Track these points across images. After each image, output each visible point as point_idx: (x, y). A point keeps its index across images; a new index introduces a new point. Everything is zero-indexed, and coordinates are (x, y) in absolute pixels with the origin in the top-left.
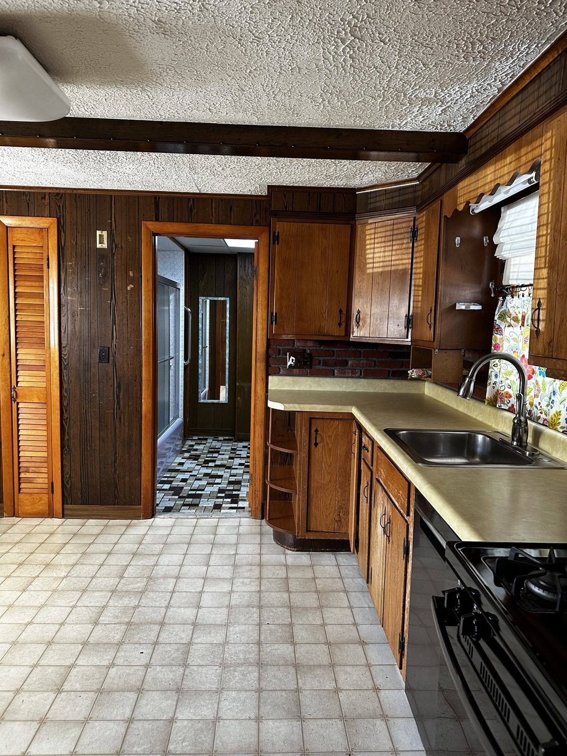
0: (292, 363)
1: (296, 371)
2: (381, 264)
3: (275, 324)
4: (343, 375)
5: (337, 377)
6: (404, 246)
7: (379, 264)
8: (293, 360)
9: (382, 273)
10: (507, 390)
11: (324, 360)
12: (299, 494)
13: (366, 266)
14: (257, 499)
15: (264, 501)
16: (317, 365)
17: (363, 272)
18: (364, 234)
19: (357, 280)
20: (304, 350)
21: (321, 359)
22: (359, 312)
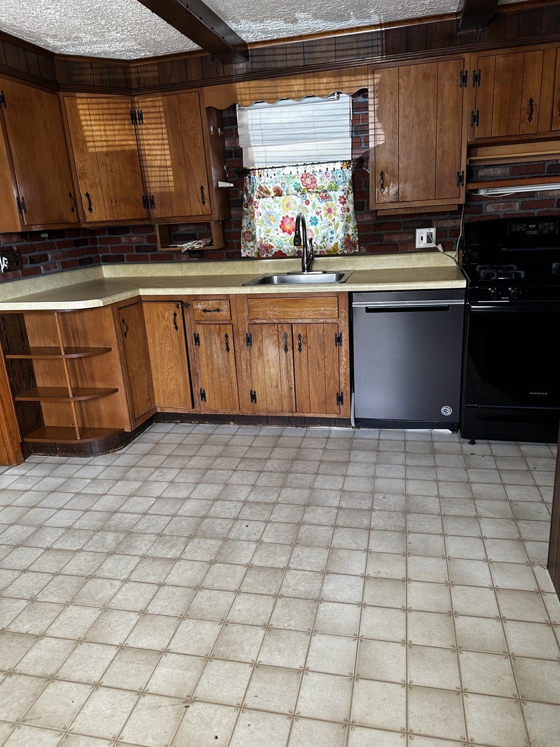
0: (6, 266)
1: (10, 274)
2: (104, 143)
3: (25, 212)
4: (49, 271)
5: (44, 275)
6: (127, 127)
7: (101, 143)
8: (5, 261)
9: (107, 153)
10: (269, 243)
11: (30, 257)
12: (125, 389)
13: (86, 145)
14: (15, 442)
15: (22, 440)
16: (25, 264)
17: (83, 151)
18: (75, 107)
19: (78, 160)
20: (11, 248)
21: (27, 256)
22: (87, 195)
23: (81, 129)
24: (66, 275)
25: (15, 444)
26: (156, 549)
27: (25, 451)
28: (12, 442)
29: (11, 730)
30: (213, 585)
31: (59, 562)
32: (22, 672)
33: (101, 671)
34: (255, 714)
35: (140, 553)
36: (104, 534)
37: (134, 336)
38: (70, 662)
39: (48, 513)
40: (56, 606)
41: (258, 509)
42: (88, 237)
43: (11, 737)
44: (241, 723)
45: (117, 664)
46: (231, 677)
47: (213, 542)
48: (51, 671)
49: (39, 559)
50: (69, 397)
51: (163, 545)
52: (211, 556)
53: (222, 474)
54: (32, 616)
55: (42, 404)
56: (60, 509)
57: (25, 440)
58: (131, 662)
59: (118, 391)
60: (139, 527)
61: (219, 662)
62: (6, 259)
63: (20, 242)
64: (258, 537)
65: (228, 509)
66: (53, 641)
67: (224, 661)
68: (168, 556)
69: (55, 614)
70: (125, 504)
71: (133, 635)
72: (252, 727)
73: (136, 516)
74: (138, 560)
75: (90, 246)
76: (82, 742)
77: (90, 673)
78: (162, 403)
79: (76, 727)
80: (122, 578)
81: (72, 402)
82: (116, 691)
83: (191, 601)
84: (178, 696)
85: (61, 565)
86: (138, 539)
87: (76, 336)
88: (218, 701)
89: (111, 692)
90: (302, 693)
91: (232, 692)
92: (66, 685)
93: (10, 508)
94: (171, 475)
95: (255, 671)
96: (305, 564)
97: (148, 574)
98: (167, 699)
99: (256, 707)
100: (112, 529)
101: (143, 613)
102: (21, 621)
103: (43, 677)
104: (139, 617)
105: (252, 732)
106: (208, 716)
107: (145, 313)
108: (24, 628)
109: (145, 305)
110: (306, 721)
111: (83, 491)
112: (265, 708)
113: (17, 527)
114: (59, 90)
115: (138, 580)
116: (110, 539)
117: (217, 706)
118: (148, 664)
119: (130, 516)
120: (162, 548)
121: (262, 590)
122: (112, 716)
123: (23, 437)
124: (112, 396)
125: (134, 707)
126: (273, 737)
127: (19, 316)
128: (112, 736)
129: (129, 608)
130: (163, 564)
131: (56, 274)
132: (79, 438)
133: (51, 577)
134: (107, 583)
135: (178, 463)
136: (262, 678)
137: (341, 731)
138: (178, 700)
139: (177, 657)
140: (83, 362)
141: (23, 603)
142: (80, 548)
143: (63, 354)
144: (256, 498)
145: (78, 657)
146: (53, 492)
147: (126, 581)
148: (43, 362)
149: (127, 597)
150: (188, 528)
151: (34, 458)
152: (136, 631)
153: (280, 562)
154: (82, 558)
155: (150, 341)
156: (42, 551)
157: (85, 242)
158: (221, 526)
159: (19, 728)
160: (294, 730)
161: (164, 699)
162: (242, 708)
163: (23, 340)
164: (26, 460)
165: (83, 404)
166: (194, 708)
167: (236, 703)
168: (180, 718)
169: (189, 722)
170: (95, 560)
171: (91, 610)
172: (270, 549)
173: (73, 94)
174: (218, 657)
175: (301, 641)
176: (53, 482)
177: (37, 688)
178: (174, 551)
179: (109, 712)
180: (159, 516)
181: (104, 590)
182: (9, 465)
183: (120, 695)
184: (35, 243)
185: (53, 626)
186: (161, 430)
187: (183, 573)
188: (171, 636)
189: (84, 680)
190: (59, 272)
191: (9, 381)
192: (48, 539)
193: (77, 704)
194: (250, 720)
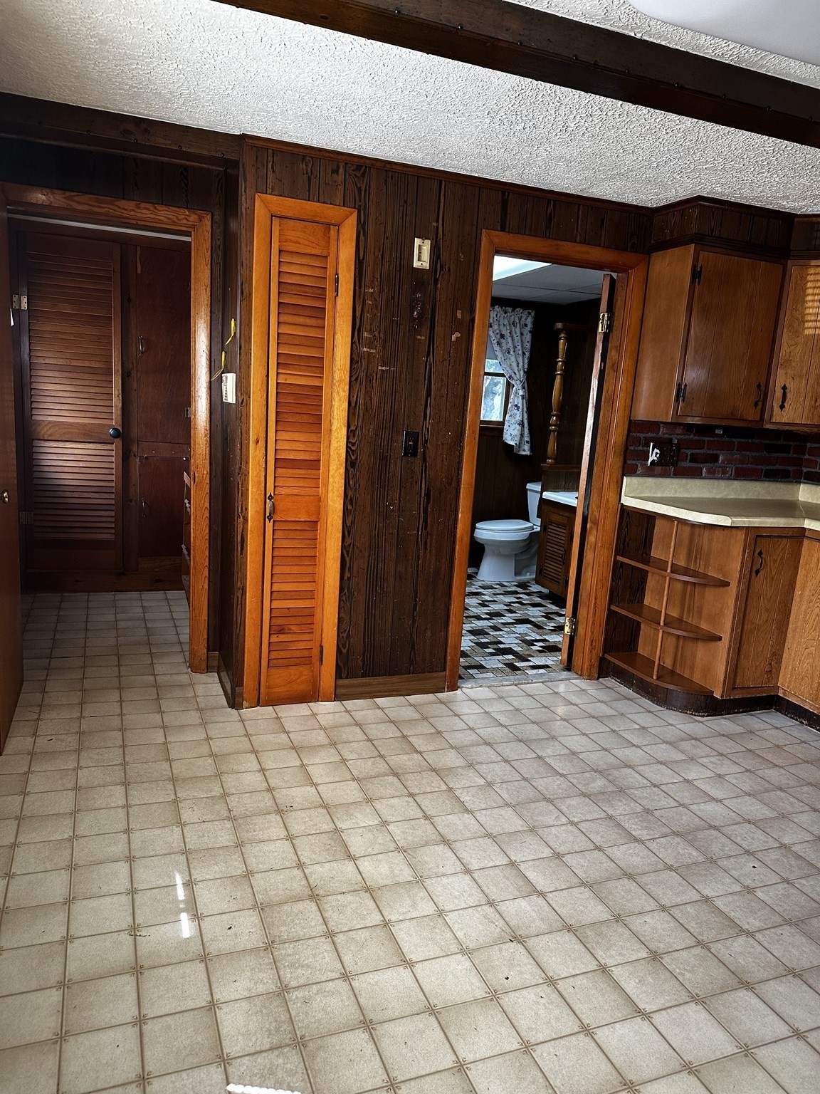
0: (656, 458)
1: (658, 469)
3: (683, 400)
4: (712, 475)
5: (706, 478)
8: (657, 453)
11: (692, 454)
12: (730, 641)
13: (804, 325)
14: (594, 652)
15: (603, 655)
16: (683, 461)
17: (797, 333)
18: (803, 279)
19: (785, 343)
20: (671, 440)
21: (689, 452)
22: (784, 388)
23: (803, 305)
24: (736, 485)
25: (594, 654)
26: (629, 819)
27: (603, 670)
28: (591, 652)
29: (394, 849)
30: (646, 884)
31: (537, 772)
32: (434, 823)
33: (482, 866)
34: (555, 996)
35: (610, 812)
36: (598, 776)
37: (773, 578)
38: (469, 843)
39: (571, 731)
40: (501, 800)
41: (793, 863)
42: (791, 443)
43: (389, 853)
44: (537, 990)
45: (497, 871)
46: (570, 956)
47: (695, 853)
48: (451, 837)
49: (526, 760)
50: (659, 624)
51: (640, 821)
52: (677, 862)
53: (792, 804)
54: (478, 794)
55: (642, 626)
56: (584, 734)
57: (607, 656)
58: (508, 879)
59: (721, 640)
60: (636, 792)
61: (575, 938)
62: (659, 452)
63: (685, 435)
64: (752, 885)
65: (753, 839)
66: (473, 821)
67: (579, 941)
68: (633, 833)
69: (494, 805)
70: (647, 767)
71: (531, 863)
72: (542, 1001)
73: (645, 781)
74: (603, 815)
75: (791, 455)
76: (422, 893)
77: (473, 860)
78: (786, 685)
79: (428, 883)
80: (572, 819)
81: (661, 631)
82: (476, 886)
83: (609, 880)
84: (513, 929)
85: (536, 776)
86: (623, 800)
87: (698, 556)
88: (539, 960)
89: (472, 884)
90: (617, 1025)
91: (557, 967)
92: (450, 854)
93: (547, 710)
94: (727, 768)
95: (597, 972)
96: (778, 946)
97: (598, 833)
98: (504, 922)
99: (564, 993)
100: (610, 778)
101: (558, 856)
102: (468, 792)
103: (442, 836)
104: (551, 855)
105: (538, 1003)
106: (518, 961)
107: (803, 553)
108: (466, 798)
109: (806, 542)
110: (594, 1044)
111: (621, 733)
112: (570, 1002)
113: (536, 727)
114: (788, 258)
115: (584, 830)
116: (599, 783)
117: (533, 962)
118: (518, 890)
119: (640, 778)
120: (637, 823)
121: (693, 927)
122: (456, 898)
123: (605, 652)
124: (713, 644)
125: (476, 906)
126: (549, 1022)
127: (651, 517)
128: (442, 908)
129: (551, 844)
130: (620, 835)
131: (720, 481)
132: (655, 677)
133: (519, 779)
134: (556, 812)
135: (749, 762)
136: (596, 982)
137: (615, 1083)
138: (510, 931)
139: (545, 905)
140: (696, 590)
141: (482, 782)
142: (565, 773)
143: (669, 571)
144: (804, 852)
145: (477, 844)
146: (593, 717)
147: (572, 823)
148: (657, 577)
149: (559, 835)
150: (683, 825)
151: (610, 682)
152: (537, 863)
153: (748, 923)
154: (559, 781)
155: (798, 593)
156: (534, 755)
157: (785, 449)
158: (723, 846)
159: (399, 852)
160: (573, 1038)
161: (501, 921)
162: (551, 982)
163: (645, 545)
164: (600, 679)
165: (681, 641)
166: (515, 947)
167: (551, 975)
168: (498, 942)
169: (500, 950)
170: (566, 790)
171: (521, 822)
172: (753, 904)
173: (807, 262)
174: (578, 935)
175: (674, 994)
176: (604, 710)
177: (432, 840)
178: (645, 832)
179: (457, 893)
180: (666, 796)
181: (546, 815)
182: (581, 675)
183: (475, 890)
184: (706, 439)
185: (484, 812)
186: (773, 721)
187: (630, 856)
188: (559, 889)
189: (464, 861)
190: (729, 479)
191: (611, 585)
192: (548, 751)
193: (443, 870)
194: (546, 995)
